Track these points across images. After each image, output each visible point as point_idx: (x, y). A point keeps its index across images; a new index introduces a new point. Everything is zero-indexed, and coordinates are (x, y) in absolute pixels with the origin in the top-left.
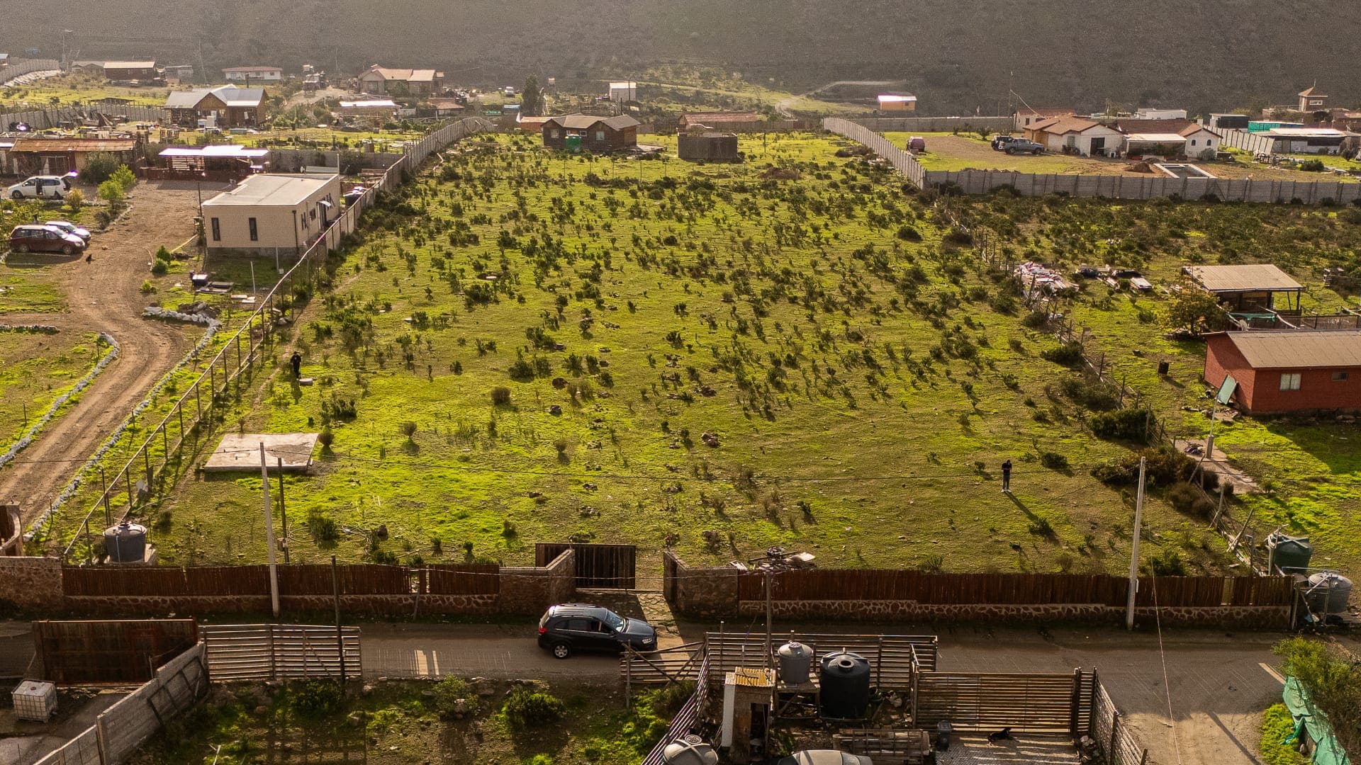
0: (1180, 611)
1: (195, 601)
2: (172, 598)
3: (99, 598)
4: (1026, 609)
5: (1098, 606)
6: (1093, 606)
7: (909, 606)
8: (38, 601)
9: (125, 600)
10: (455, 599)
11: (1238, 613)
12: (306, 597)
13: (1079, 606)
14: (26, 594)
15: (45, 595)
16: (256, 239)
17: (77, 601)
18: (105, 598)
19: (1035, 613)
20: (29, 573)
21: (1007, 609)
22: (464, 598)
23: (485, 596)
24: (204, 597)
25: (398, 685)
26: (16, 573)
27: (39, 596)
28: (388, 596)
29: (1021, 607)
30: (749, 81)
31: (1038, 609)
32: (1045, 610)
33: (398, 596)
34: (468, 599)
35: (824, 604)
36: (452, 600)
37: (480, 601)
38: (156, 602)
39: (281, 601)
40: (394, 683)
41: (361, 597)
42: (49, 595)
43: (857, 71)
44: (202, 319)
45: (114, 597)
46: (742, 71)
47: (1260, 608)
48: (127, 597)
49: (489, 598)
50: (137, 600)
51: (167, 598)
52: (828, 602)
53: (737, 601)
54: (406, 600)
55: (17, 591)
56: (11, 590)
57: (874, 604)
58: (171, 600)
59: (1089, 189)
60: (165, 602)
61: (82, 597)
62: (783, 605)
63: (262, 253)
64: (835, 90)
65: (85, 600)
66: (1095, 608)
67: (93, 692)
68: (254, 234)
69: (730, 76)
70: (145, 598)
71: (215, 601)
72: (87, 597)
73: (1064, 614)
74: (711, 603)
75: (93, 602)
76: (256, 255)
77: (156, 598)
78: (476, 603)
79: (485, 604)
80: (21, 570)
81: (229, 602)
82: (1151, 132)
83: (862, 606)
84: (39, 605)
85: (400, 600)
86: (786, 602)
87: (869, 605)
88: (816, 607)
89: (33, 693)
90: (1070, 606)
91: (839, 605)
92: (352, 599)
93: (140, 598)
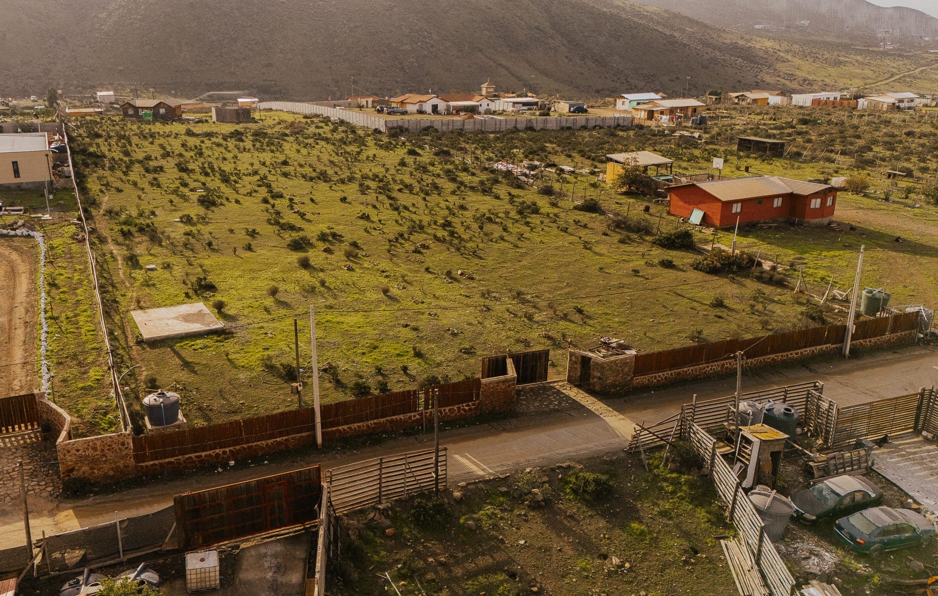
0: (866, 342)
1: (250, 448)
2: (231, 448)
3: (167, 460)
4: (791, 354)
5: (827, 345)
6: (825, 346)
7: (730, 364)
8: (111, 473)
9: (191, 458)
10: (449, 410)
11: (893, 338)
12: (340, 428)
13: (818, 347)
14: (99, 470)
15: (118, 467)
16: (19, 177)
17: (147, 466)
18: (172, 460)
19: (795, 356)
20: (103, 450)
21: (782, 356)
22: (455, 408)
23: (470, 404)
24: (259, 443)
25: (477, 487)
26: (90, 452)
27: (112, 469)
28: (402, 416)
29: (789, 353)
30: (160, 93)
31: (797, 354)
32: (801, 353)
33: (409, 414)
34: (459, 408)
35: (683, 371)
36: (447, 411)
37: (467, 408)
38: (218, 454)
39: (323, 434)
40: (472, 486)
41: (382, 420)
42: (122, 466)
43: (220, 86)
44: (25, 233)
45: (180, 457)
46: (154, 88)
47: (903, 333)
48: (192, 455)
49: (473, 405)
50: (201, 456)
51: (227, 450)
52: (685, 369)
53: (632, 378)
54: (415, 416)
55: (92, 468)
56: (85, 468)
57: (712, 366)
58: (230, 451)
59: (470, 127)
60: (224, 453)
61: (152, 463)
62: (659, 376)
63: (24, 186)
64: (210, 96)
65: (155, 465)
66: (826, 347)
67: (234, 548)
68: (17, 173)
69: (147, 90)
70: (208, 453)
71: (267, 444)
72: (156, 462)
73: (810, 354)
74: (617, 383)
75: (161, 465)
76: (19, 187)
77: (217, 451)
78: (464, 410)
79: (470, 410)
80: (95, 449)
81: (279, 443)
82: (456, 101)
83: (704, 368)
84: (112, 477)
85: (410, 417)
86: (661, 374)
87: (708, 367)
88: (679, 374)
89: (204, 565)
90: (813, 348)
91: (692, 370)
92: (374, 424)
93: (203, 454)
